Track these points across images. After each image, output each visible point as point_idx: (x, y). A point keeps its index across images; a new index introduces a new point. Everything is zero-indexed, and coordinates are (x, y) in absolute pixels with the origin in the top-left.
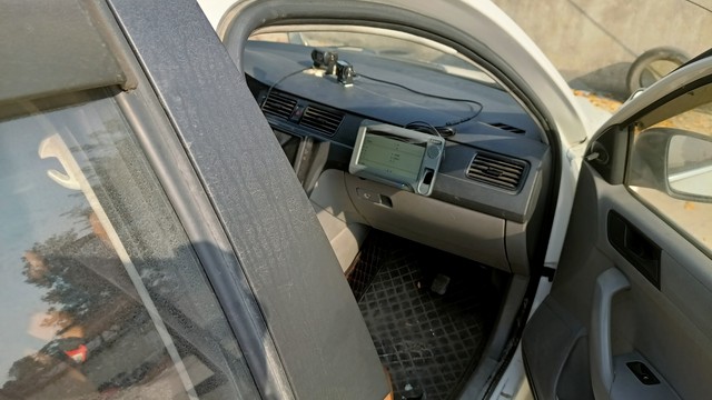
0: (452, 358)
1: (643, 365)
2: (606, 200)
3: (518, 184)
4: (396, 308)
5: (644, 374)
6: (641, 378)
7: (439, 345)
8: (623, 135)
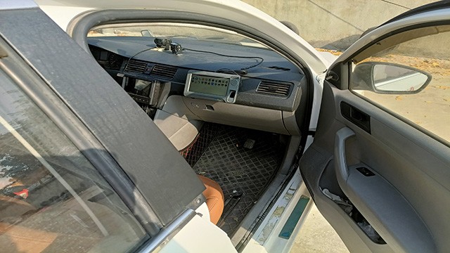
0: (260, 176)
1: (365, 169)
2: (339, 97)
3: (288, 93)
4: (224, 157)
5: (366, 172)
6: (364, 174)
7: (252, 172)
8: (345, 67)
